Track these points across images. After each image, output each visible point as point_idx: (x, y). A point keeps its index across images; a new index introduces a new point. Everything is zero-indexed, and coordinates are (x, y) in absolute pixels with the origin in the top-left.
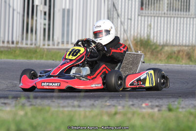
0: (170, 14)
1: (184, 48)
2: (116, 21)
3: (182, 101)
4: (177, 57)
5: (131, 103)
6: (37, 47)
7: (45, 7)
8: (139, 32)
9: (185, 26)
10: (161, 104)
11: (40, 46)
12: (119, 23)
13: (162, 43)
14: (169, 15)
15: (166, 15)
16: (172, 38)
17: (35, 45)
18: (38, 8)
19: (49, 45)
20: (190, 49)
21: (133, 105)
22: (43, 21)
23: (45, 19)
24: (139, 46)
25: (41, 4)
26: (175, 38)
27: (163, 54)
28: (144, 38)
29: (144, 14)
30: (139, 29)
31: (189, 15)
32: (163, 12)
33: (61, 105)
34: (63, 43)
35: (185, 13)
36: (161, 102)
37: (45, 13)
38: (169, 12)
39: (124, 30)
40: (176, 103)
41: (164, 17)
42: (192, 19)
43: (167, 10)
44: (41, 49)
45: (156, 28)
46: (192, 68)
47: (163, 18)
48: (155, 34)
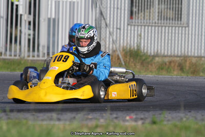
0: (161, 23)
1: (176, 58)
2: (104, 31)
3: (170, 113)
4: (168, 68)
5: (115, 116)
6: (21, 58)
7: (29, 16)
8: (129, 42)
9: (177, 35)
10: (146, 116)
11: (24, 57)
12: (108, 33)
13: (152, 54)
14: (159, 25)
15: (157, 25)
16: (163, 48)
17: (19, 56)
18: (23, 17)
19: (33, 56)
20: (182, 60)
21: (116, 118)
22: (27, 32)
23: (29, 29)
24: (128, 57)
25: (26, 13)
26: (166, 48)
27: (153, 65)
28: (134, 48)
29: (134, 24)
30: (129, 38)
31: (181, 24)
32: (154, 22)
33: (41, 118)
34: (48, 54)
35: (176, 22)
36: (147, 114)
37: (30, 23)
38: (160, 22)
39: (113, 40)
40: (162, 116)
41: (155, 26)
42: (184, 28)
43: (158, 20)
44: (25, 60)
45: (146, 38)
46: (183, 79)
47: (153, 28)
48: (146, 45)
